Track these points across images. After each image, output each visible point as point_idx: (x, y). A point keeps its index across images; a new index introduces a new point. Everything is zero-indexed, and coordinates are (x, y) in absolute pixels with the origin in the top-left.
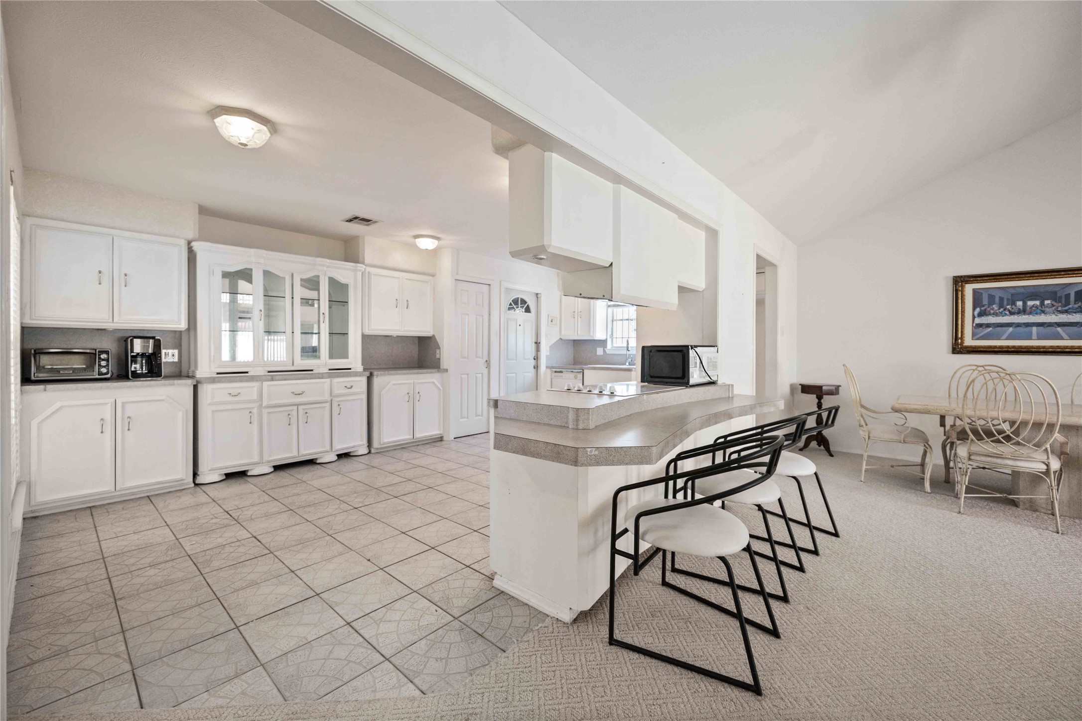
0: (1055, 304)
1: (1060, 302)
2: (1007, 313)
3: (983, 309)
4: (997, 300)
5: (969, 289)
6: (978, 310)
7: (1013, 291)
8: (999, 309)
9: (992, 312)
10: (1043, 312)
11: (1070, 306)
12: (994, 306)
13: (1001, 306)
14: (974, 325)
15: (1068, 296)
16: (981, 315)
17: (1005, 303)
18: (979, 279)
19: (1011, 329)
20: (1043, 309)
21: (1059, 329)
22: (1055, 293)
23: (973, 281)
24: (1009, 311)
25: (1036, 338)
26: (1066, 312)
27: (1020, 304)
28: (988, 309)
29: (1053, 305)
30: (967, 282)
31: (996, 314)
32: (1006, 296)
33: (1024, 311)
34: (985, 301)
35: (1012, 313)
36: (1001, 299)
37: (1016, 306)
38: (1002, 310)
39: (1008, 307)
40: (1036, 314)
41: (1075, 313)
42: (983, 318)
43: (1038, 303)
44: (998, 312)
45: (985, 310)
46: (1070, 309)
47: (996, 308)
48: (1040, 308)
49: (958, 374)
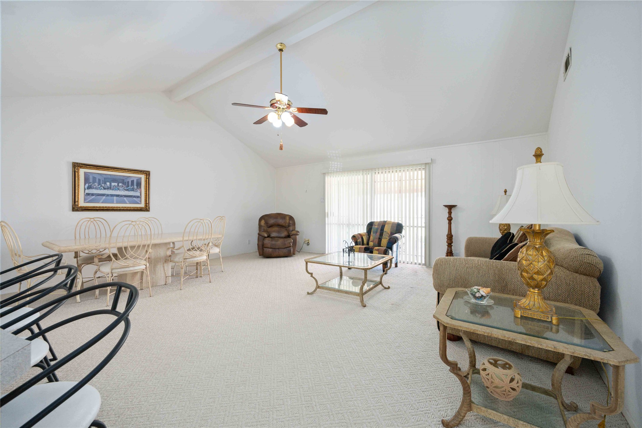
0: (123, 185)
1: (125, 185)
2: (102, 188)
3: (90, 184)
4: (97, 180)
5: (82, 172)
6: (87, 185)
7: (105, 176)
8: (98, 186)
9: (95, 187)
10: (119, 189)
11: (129, 187)
12: (96, 183)
13: (99, 184)
14: (85, 194)
15: (128, 182)
16: (89, 188)
17: (101, 182)
18: (88, 166)
19: (104, 197)
20: (119, 188)
21: (125, 198)
22: (123, 180)
23: (85, 167)
24: (103, 187)
25: (116, 203)
26: (127, 190)
27: (108, 184)
28: (93, 185)
29: (123, 186)
30: (81, 167)
31: (96, 188)
32: (102, 179)
33: (110, 188)
34: (91, 180)
35: (105, 189)
36: (99, 180)
37: (106, 185)
38: (100, 186)
39: (103, 185)
40: (116, 190)
41: (131, 191)
42: (90, 190)
43: (116, 184)
44: (98, 187)
45: (91, 185)
46: (129, 189)
47: (97, 185)
48: (117, 187)
49: (80, 224)
